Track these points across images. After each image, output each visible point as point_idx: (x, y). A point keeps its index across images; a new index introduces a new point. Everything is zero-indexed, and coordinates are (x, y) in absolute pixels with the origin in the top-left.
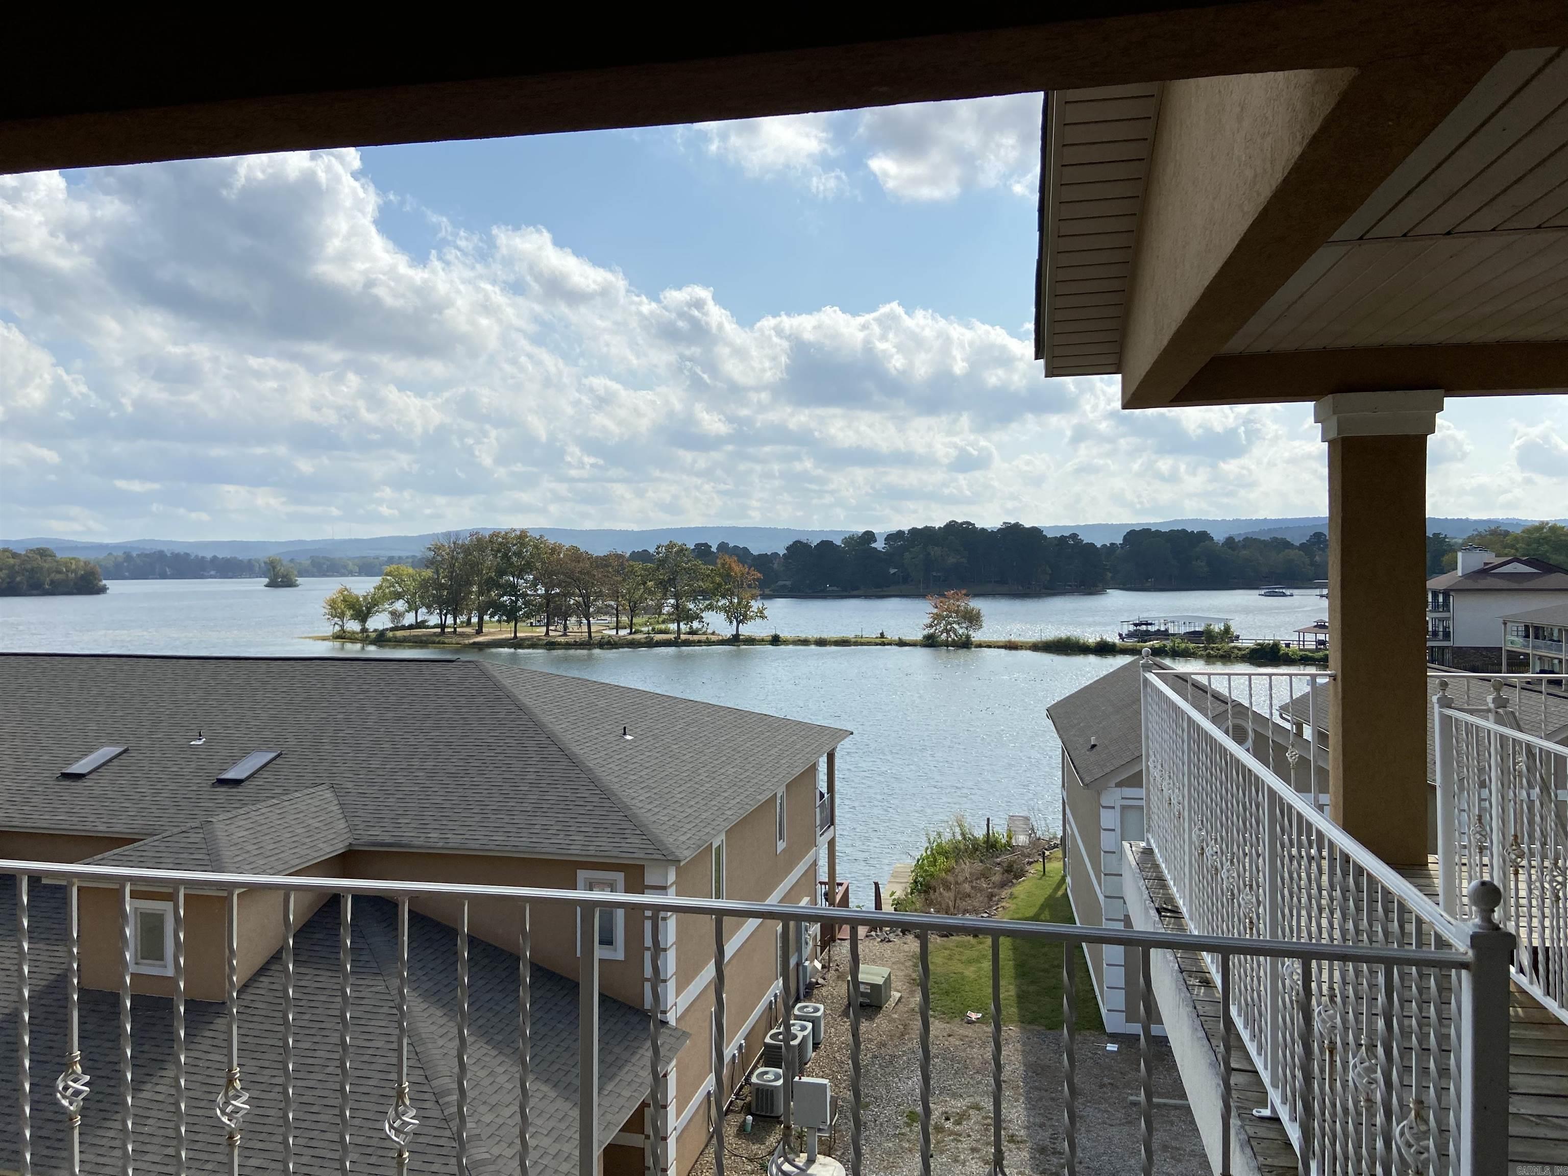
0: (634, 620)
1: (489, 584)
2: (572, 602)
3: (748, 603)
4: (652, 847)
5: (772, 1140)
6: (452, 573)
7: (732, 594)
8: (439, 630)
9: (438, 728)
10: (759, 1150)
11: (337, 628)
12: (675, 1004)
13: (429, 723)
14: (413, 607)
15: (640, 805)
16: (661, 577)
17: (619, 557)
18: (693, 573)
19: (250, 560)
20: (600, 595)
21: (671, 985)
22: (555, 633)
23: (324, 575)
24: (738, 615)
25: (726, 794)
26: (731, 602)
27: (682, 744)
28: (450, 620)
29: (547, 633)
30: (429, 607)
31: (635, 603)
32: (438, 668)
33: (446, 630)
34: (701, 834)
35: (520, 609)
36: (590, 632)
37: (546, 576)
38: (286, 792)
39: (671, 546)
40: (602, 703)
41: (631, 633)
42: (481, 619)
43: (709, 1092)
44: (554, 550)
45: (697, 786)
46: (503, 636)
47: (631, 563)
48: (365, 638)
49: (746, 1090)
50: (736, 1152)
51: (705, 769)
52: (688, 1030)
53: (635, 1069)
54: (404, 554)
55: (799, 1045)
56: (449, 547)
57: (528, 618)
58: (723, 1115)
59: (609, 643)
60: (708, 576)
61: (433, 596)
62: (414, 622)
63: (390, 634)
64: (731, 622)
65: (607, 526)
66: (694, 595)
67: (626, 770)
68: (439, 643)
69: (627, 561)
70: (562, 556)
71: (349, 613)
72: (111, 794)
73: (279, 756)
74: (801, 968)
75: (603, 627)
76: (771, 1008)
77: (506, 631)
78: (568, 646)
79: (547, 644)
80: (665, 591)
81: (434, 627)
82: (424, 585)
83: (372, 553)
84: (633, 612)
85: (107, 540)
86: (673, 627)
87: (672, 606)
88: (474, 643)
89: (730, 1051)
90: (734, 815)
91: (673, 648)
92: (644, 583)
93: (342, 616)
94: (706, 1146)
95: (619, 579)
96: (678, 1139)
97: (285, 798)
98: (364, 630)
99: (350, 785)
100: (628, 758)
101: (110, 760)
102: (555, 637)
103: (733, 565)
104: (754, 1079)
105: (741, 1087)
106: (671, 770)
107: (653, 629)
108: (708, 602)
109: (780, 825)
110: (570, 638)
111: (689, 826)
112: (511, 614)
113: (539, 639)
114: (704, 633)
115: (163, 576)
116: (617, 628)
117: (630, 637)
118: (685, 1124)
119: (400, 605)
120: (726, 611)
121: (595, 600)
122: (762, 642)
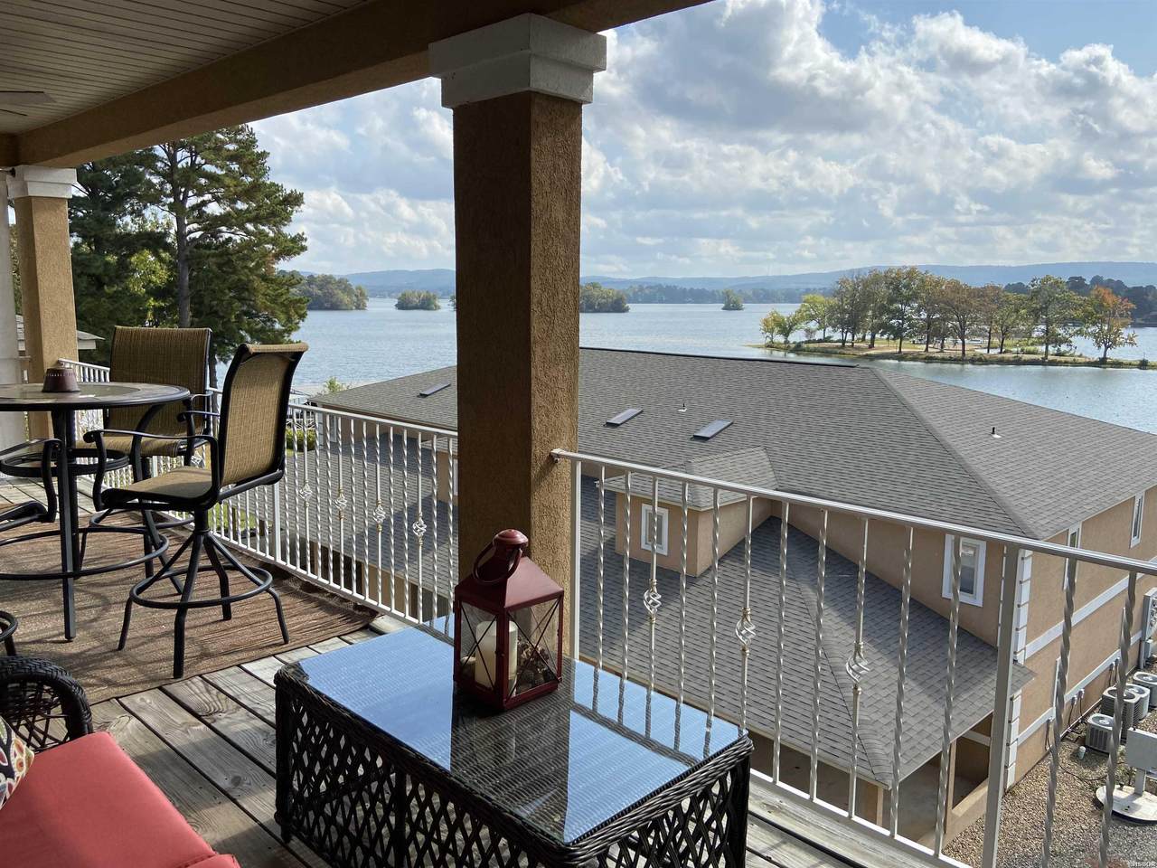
0: (1005, 342)
1: (883, 309)
2: (950, 325)
3: (1118, 330)
4: (1013, 524)
5: (1102, 770)
6: (853, 301)
7: (1103, 322)
8: (841, 344)
9: (842, 415)
10: (1091, 775)
11: (769, 340)
12: (1025, 649)
13: (834, 411)
14: (822, 327)
15: (1004, 491)
16: (1034, 306)
17: (995, 288)
18: (1066, 304)
19: (713, 291)
20: (974, 320)
21: (1022, 634)
22: (934, 350)
23: (760, 302)
24: (1108, 341)
25: (1085, 492)
26: (1101, 330)
27: (1046, 446)
28: (849, 337)
29: (927, 350)
30: (833, 327)
31: (1007, 327)
32: (842, 372)
33: (846, 344)
34: (1058, 521)
35: (906, 329)
36: (964, 350)
37: (929, 305)
38: (736, 449)
39: (1048, 279)
40: (975, 407)
41: (1001, 353)
42: (873, 337)
43: (1049, 721)
44: (938, 283)
45: (1058, 482)
46: (890, 351)
47: (1006, 293)
48: (787, 348)
49: (1082, 727)
50: (1068, 770)
51: (1066, 469)
52: (1034, 670)
53: (986, 688)
54: (817, 287)
55: (1136, 704)
56: (853, 281)
57: (911, 337)
58: (1059, 741)
59: (980, 360)
60: (1081, 305)
61: (838, 318)
62: (822, 338)
63: (805, 346)
64: (1099, 347)
65: (987, 263)
66: (1064, 322)
67: (992, 462)
68: (840, 353)
69: (1003, 292)
70: (944, 287)
71: (776, 330)
72: (633, 438)
73: (732, 424)
74: (1143, 644)
75: (976, 346)
76: (1111, 670)
77: (893, 347)
78: (943, 360)
79: (925, 359)
80: (1037, 318)
81: (836, 342)
82: (832, 309)
83: (793, 286)
84: (1005, 335)
85: (628, 277)
86: (1042, 348)
87: (1043, 331)
88: (867, 355)
89: (1070, 695)
90: (1092, 509)
91: (1041, 366)
92: (1017, 311)
93: (772, 331)
94: (1042, 759)
95: (995, 307)
96: (1018, 748)
97: (736, 452)
98: (787, 342)
99: (777, 449)
100: (995, 453)
101: (633, 417)
102: (934, 353)
103: (1106, 296)
104: (1090, 720)
105: (1078, 724)
106: (1034, 466)
107: (1022, 350)
108: (1078, 328)
109: (1136, 524)
110: (946, 354)
111: (1048, 513)
112: (898, 334)
113: (919, 354)
114: (1071, 355)
115: (661, 301)
116: (989, 348)
117: (1000, 356)
118: (1025, 738)
119: (813, 325)
120: (1095, 337)
121: (970, 325)
122: (1130, 365)
